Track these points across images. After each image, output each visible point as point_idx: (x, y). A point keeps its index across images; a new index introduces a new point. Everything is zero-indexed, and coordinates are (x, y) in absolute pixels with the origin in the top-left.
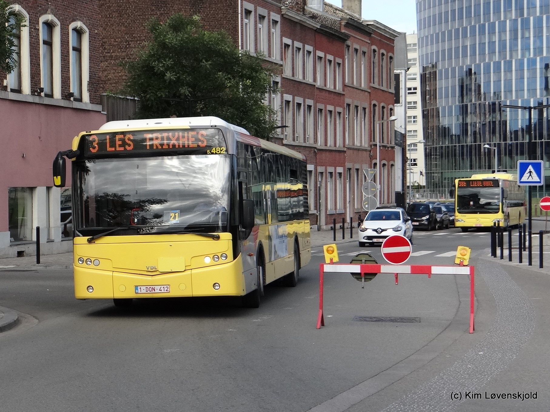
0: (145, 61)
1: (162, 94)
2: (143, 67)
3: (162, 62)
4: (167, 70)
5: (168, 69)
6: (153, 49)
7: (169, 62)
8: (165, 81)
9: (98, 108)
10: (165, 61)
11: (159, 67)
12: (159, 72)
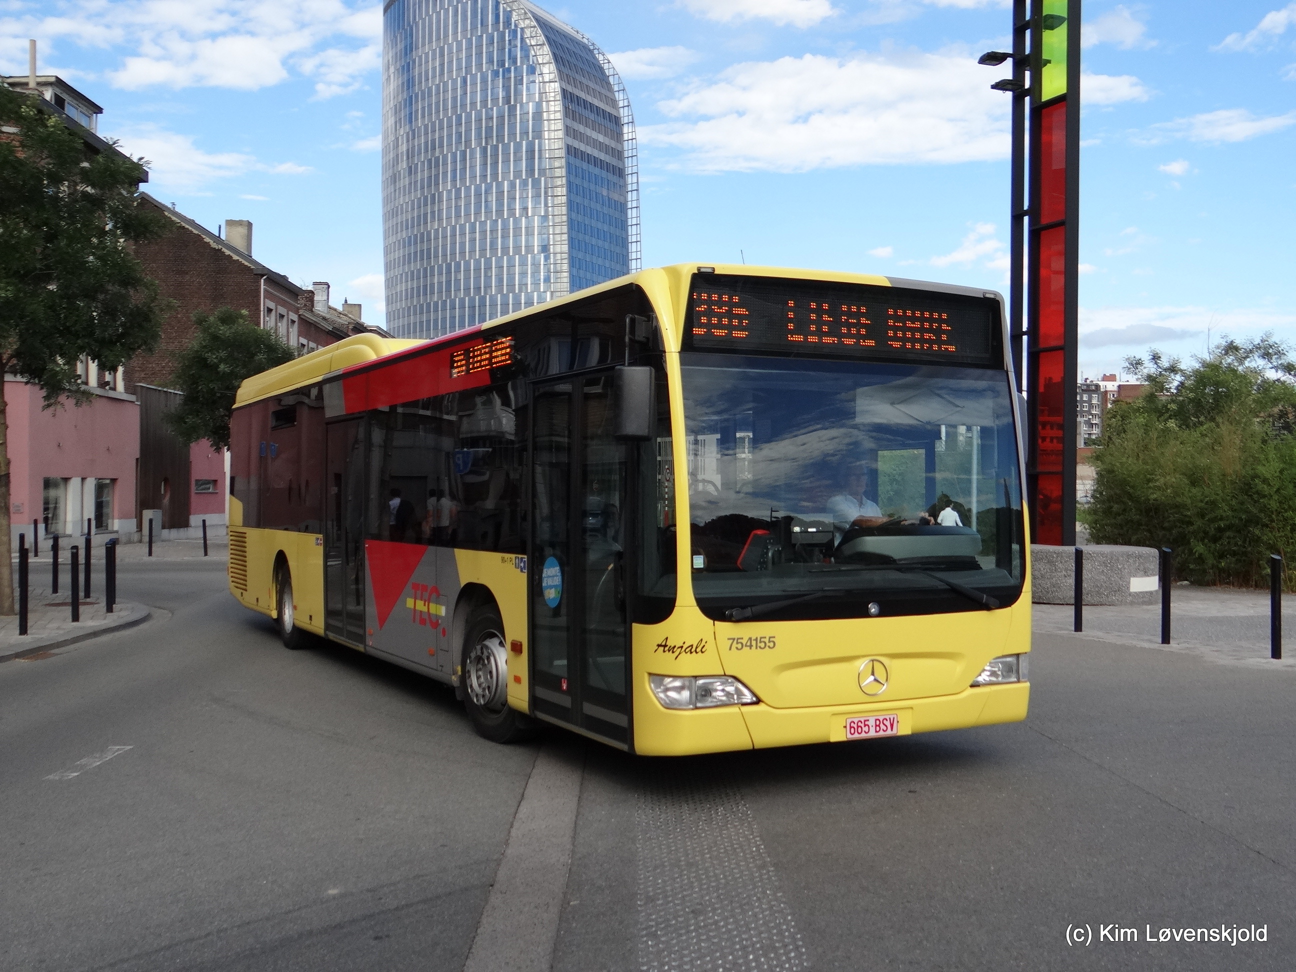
0: (197, 351)
1: (214, 386)
2: (194, 358)
3: (214, 354)
4: (220, 362)
5: (221, 360)
6: (204, 340)
7: (223, 354)
8: (218, 373)
9: (132, 398)
10: (219, 352)
11: (212, 358)
12: (212, 363)
